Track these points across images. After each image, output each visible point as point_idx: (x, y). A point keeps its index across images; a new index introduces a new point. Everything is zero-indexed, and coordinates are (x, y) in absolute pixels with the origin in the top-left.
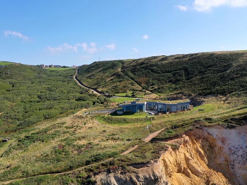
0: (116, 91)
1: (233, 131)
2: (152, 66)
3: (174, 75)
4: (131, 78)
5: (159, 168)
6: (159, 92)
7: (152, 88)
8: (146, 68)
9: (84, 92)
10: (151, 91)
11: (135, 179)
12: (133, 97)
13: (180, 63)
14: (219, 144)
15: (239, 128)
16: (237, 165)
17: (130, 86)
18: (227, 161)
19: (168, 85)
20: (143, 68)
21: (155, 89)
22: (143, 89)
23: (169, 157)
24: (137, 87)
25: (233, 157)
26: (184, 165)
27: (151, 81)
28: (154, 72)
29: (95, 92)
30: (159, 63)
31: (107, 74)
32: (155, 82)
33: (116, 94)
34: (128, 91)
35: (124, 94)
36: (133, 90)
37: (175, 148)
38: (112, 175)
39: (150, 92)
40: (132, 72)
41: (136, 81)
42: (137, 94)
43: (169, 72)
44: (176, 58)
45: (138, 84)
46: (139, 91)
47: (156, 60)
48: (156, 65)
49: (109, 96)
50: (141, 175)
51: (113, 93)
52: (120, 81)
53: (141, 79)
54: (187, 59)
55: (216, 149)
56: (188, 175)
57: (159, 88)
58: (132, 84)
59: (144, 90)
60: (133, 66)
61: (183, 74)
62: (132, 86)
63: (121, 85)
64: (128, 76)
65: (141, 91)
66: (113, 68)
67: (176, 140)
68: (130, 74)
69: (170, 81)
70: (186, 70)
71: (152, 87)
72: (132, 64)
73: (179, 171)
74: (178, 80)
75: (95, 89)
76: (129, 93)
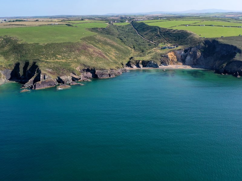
0: (159, 42)
2: (170, 33)
3: (176, 38)
4: (163, 38)
5: (168, 54)
8: (168, 34)
9: (149, 42)
13: (178, 34)
17: (163, 40)
19: (174, 41)
20: (167, 34)
21: (170, 42)
22: (167, 42)
23: (169, 54)
24: (165, 41)
25: (177, 54)
27: (169, 40)
28: (171, 36)
29: (153, 43)
30: (173, 32)
31: (154, 34)
32: (171, 40)
33: (160, 44)
35: (162, 44)
40: (164, 35)
41: (165, 39)
44: (178, 31)
47: (171, 31)
48: (172, 33)
49: (158, 44)
52: (160, 39)
53: (167, 39)
54: (181, 32)
60: (164, 32)
61: (178, 38)
63: (161, 40)
66: (155, 31)
67: (171, 52)
68: (163, 36)
70: (179, 36)
72: (163, 31)
74: (176, 40)
75: (152, 41)
76: (163, 43)
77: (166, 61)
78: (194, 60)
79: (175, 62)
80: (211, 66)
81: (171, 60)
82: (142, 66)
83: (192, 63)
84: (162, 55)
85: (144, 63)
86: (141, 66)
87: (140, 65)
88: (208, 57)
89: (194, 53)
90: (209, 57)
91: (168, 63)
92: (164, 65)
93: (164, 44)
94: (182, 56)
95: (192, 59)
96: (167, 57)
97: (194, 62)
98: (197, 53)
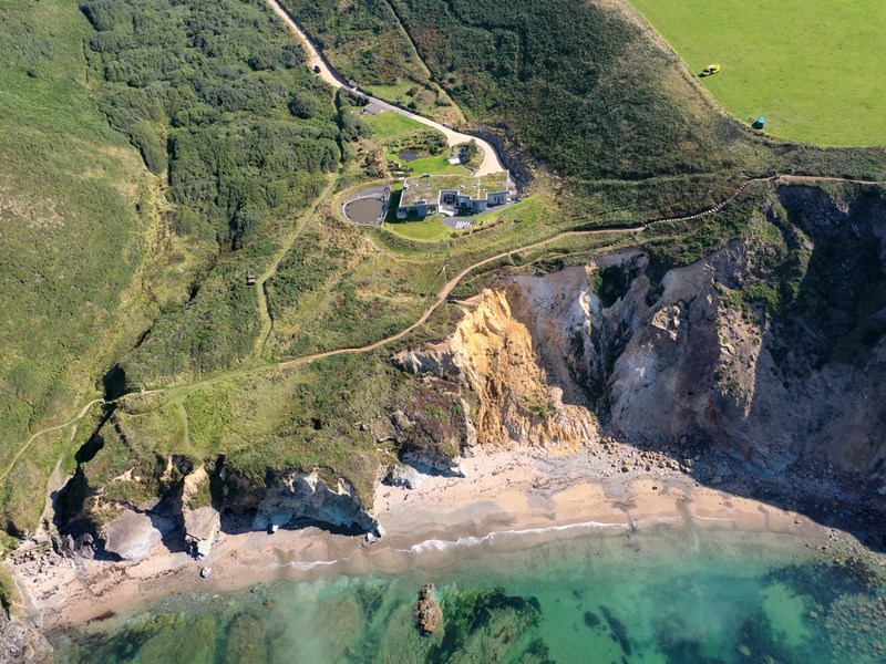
0: (372, 73)
1: (541, 279)
4: (402, 22)
6: (466, 102)
7: (452, 81)
9: (292, 63)
10: (449, 92)
11: (434, 356)
12: (413, 112)
14: (525, 293)
15: (548, 276)
16: (540, 319)
17: (401, 59)
18: (530, 313)
19: (483, 81)
21: (456, 89)
22: (432, 79)
23: (466, 324)
24: (419, 67)
25: (536, 310)
26: (482, 325)
27: (449, 53)
28: (457, 15)
32: (458, 57)
33: (373, 89)
34: (399, 81)
35: (393, 94)
36: (411, 78)
37: (473, 309)
38: (412, 352)
39: (448, 99)
41: (414, 42)
42: (419, 99)
43: (488, 26)
45: (420, 55)
46: (423, 85)
49: (360, 103)
50: (439, 353)
51: (367, 82)
52: (376, 31)
55: (521, 298)
56: (486, 334)
57: (465, 88)
58: (407, 55)
59: (436, 86)
61: (515, 50)
62: (408, 62)
64: (394, 8)
65: (428, 87)
67: (474, 298)
69: (489, 67)
70: (523, 33)
71: (450, 75)
73: (478, 331)
74: (504, 72)
76: (403, 90)
77: (443, 415)
78: (690, 393)
79: (521, 412)
80: (846, 466)
81: (480, 385)
82: (216, 523)
83: (676, 426)
84: (402, 357)
85: (236, 491)
86: (203, 522)
87: (188, 515)
88: (818, 367)
89: (684, 317)
90: (826, 372)
91: (464, 439)
92: (421, 468)
93: (412, 108)
94: (577, 341)
95: (672, 383)
96: (449, 372)
97: (688, 414)
98: (724, 332)
